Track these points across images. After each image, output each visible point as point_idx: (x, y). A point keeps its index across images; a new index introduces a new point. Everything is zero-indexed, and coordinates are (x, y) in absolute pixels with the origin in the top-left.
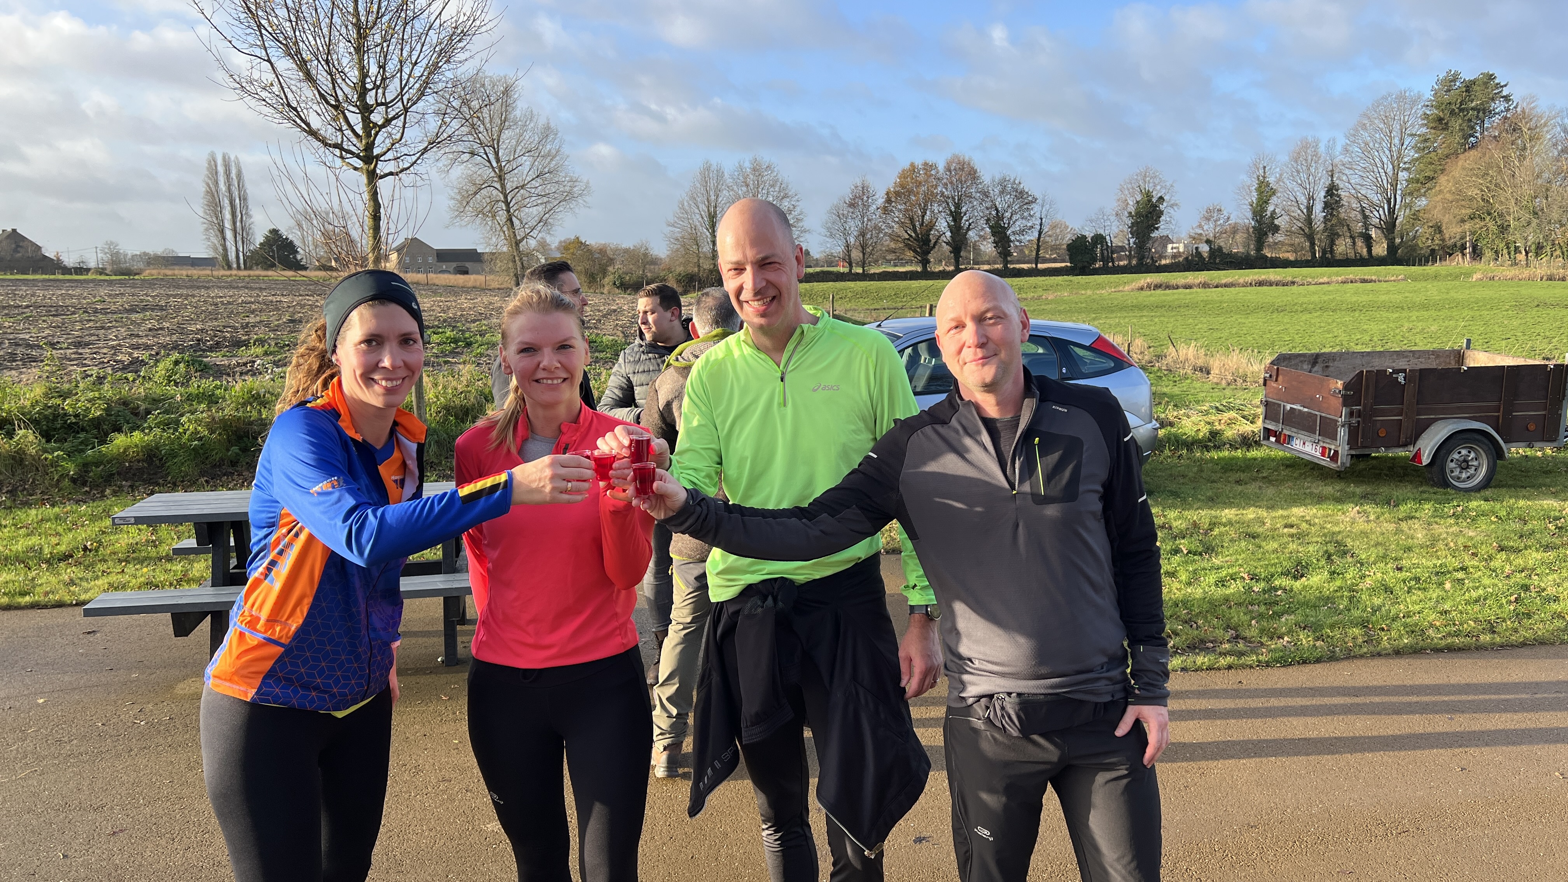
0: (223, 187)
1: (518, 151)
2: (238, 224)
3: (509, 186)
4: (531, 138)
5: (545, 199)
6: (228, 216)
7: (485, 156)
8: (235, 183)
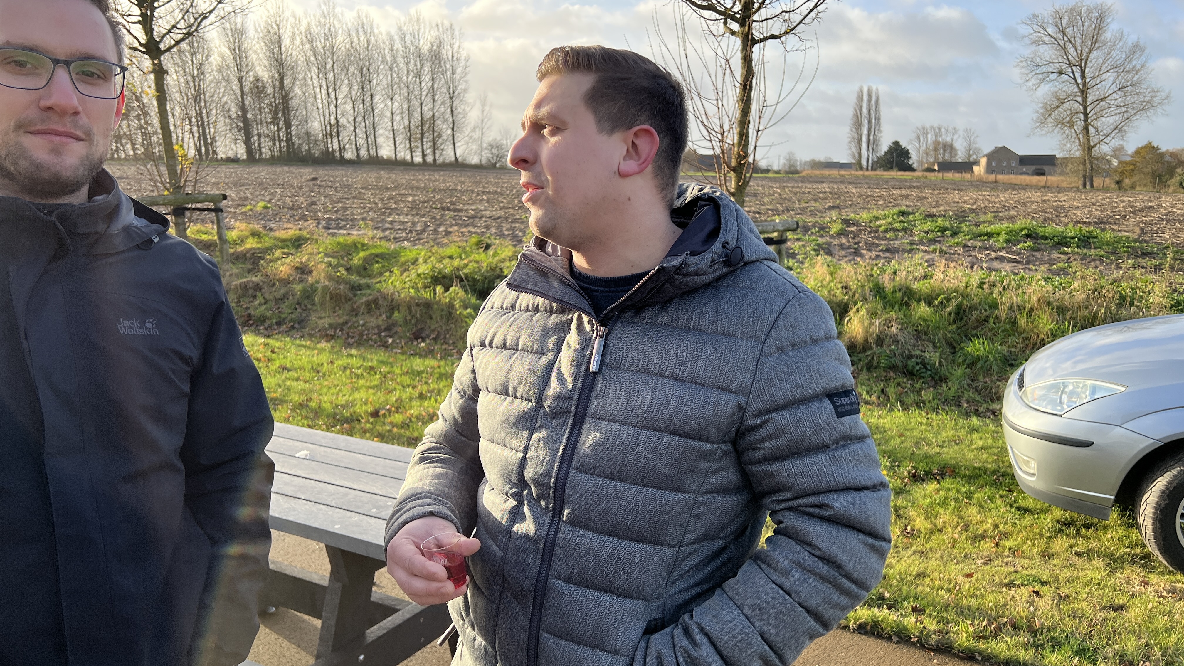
0: (865, 110)
1: (1103, 68)
2: (872, 137)
3: (1090, 99)
4: (1118, 55)
5: (1123, 109)
6: (865, 132)
7: (1071, 75)
8: (874, 108)
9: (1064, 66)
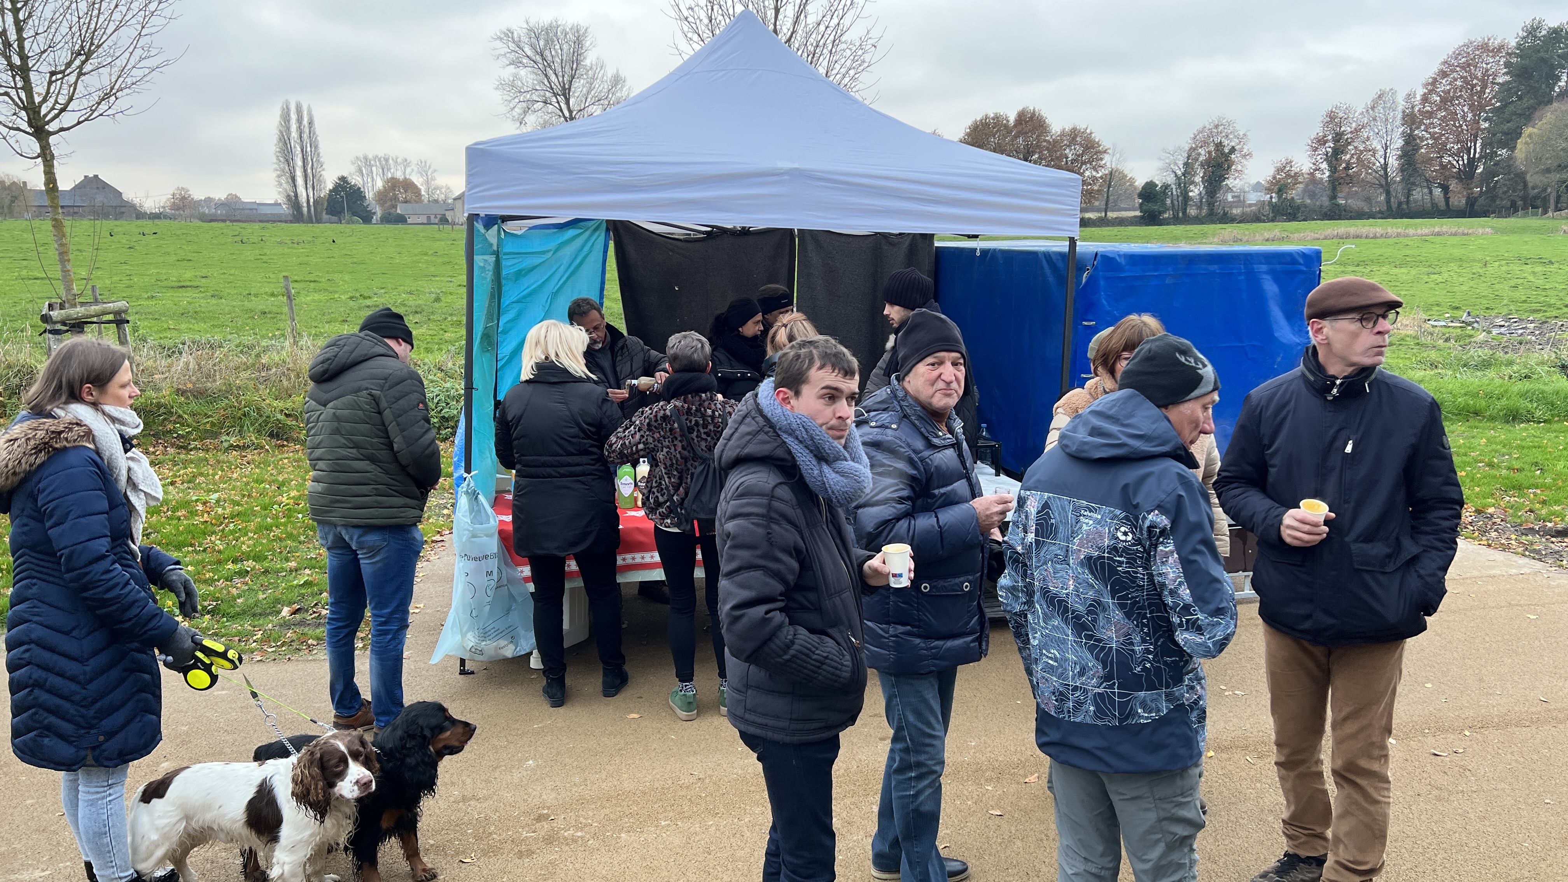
0: (294, 134)
2: (309, 171)
6: (299, 163)
8: (307, 130)
9: (548, 94)
